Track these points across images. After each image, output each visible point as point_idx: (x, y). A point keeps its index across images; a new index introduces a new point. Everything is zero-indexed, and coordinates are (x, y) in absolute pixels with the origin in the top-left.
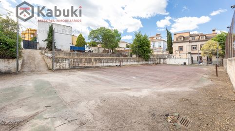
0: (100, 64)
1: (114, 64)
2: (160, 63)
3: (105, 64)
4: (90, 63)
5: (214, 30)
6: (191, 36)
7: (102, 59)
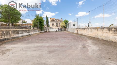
0: (17, 35)
1: (27, 34)
2: (46, 31)
3: (21, 35)
4: (7, 35)
5: (62, 19)
6: (55, 20)
7: (19, 31)
